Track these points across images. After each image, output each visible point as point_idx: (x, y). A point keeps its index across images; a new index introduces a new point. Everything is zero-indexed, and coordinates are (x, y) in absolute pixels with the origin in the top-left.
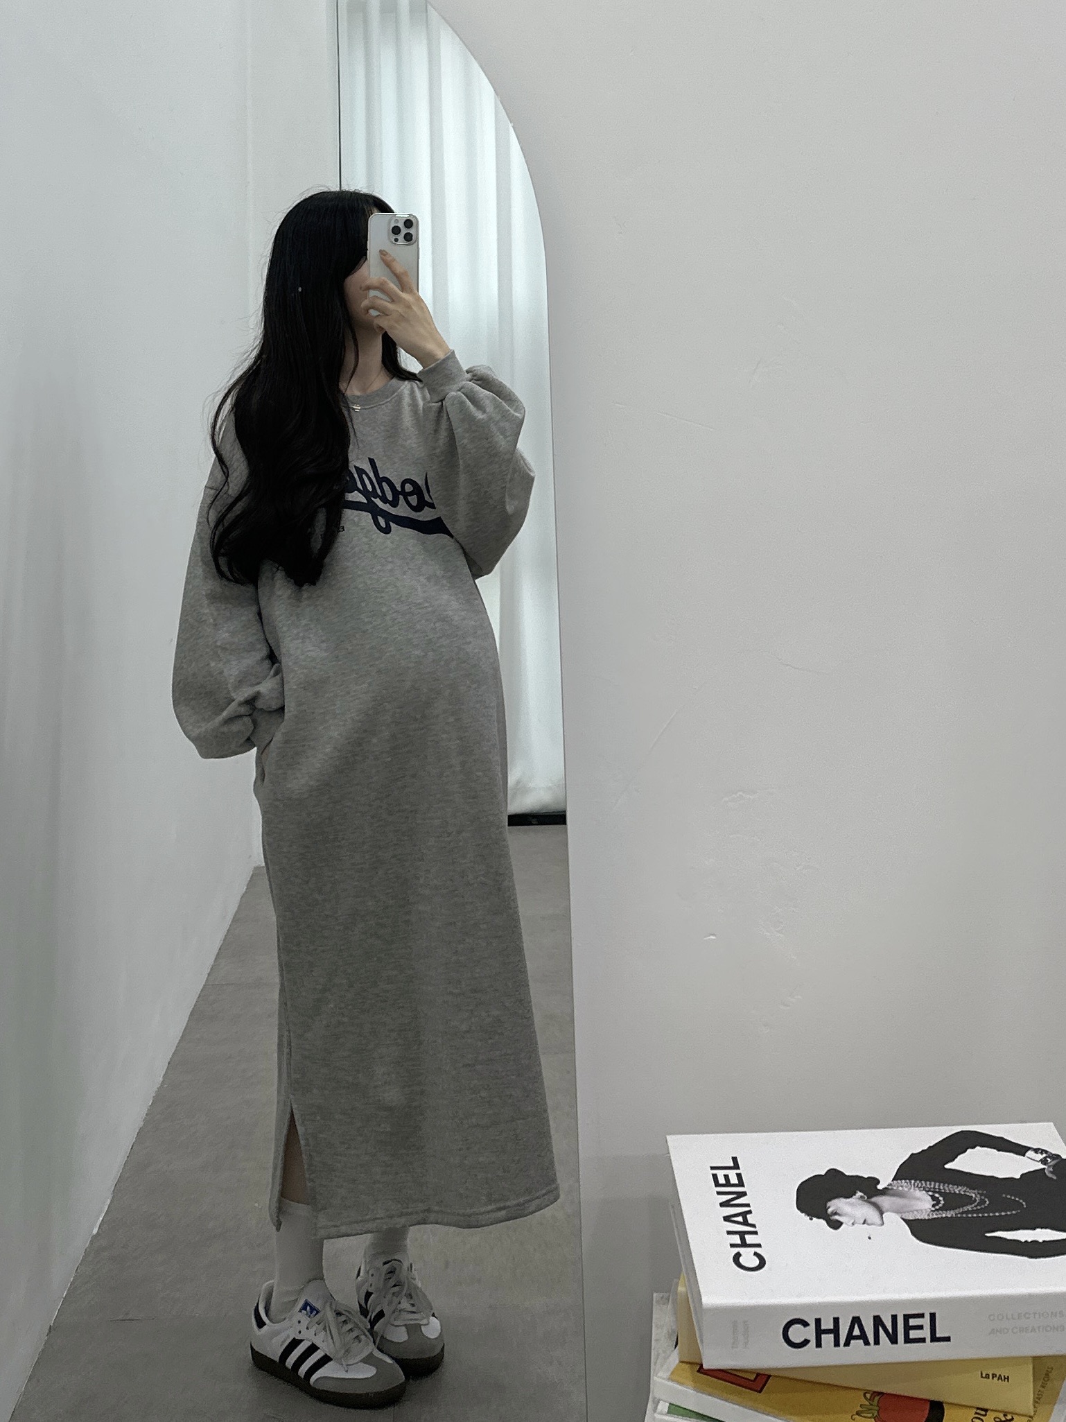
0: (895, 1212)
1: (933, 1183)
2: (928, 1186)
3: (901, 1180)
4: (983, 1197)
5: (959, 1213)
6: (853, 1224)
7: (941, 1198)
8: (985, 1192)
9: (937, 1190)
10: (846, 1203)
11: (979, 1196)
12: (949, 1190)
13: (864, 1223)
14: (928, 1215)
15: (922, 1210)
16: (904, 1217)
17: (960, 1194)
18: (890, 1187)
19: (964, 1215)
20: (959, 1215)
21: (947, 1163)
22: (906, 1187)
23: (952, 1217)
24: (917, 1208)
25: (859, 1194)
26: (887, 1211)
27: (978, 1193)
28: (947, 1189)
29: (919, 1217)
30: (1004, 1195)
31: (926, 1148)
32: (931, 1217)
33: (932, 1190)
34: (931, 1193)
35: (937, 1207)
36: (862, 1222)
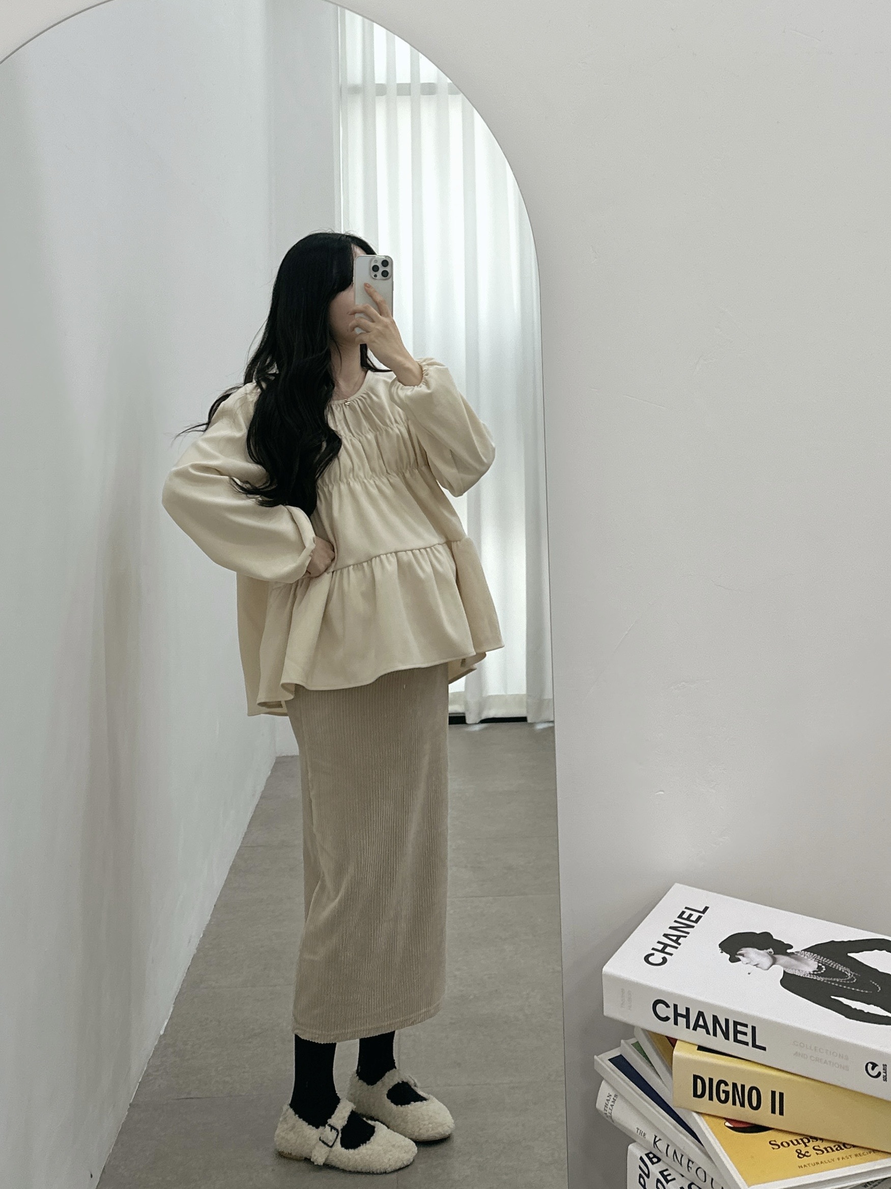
0: (784, 967)
1: (828, 960)
2: (823, 961)
3: (808, 952)
4: (854, 978)
5: (828, 981)
6: (747, 963)
7: (824, 969)
8: (860, 976)
9: (827, 964)
10: (756, 953)
11: (852, 976)
12: (835, 967)
13: (756, 965)
14: (805, 975)
15: (802, 971)
16: (786, 971)
17: (841, 971)
18: (796, 953)
19: (829, 983)
20: (825, 981)
21: (850, 953)
22: (807, 956)
23: (820, 981)
24: (800, 969)
25: (771, 950)
26: (777, 964)
27: (854, 975)
28: (835, 965)
29: (797, 973)
30: (871, 981)
31: (846, 940)
32: (806, 976)
33: (824, 963)
34: (820, 965)
35: (815, 973)
36: (754, 964)
